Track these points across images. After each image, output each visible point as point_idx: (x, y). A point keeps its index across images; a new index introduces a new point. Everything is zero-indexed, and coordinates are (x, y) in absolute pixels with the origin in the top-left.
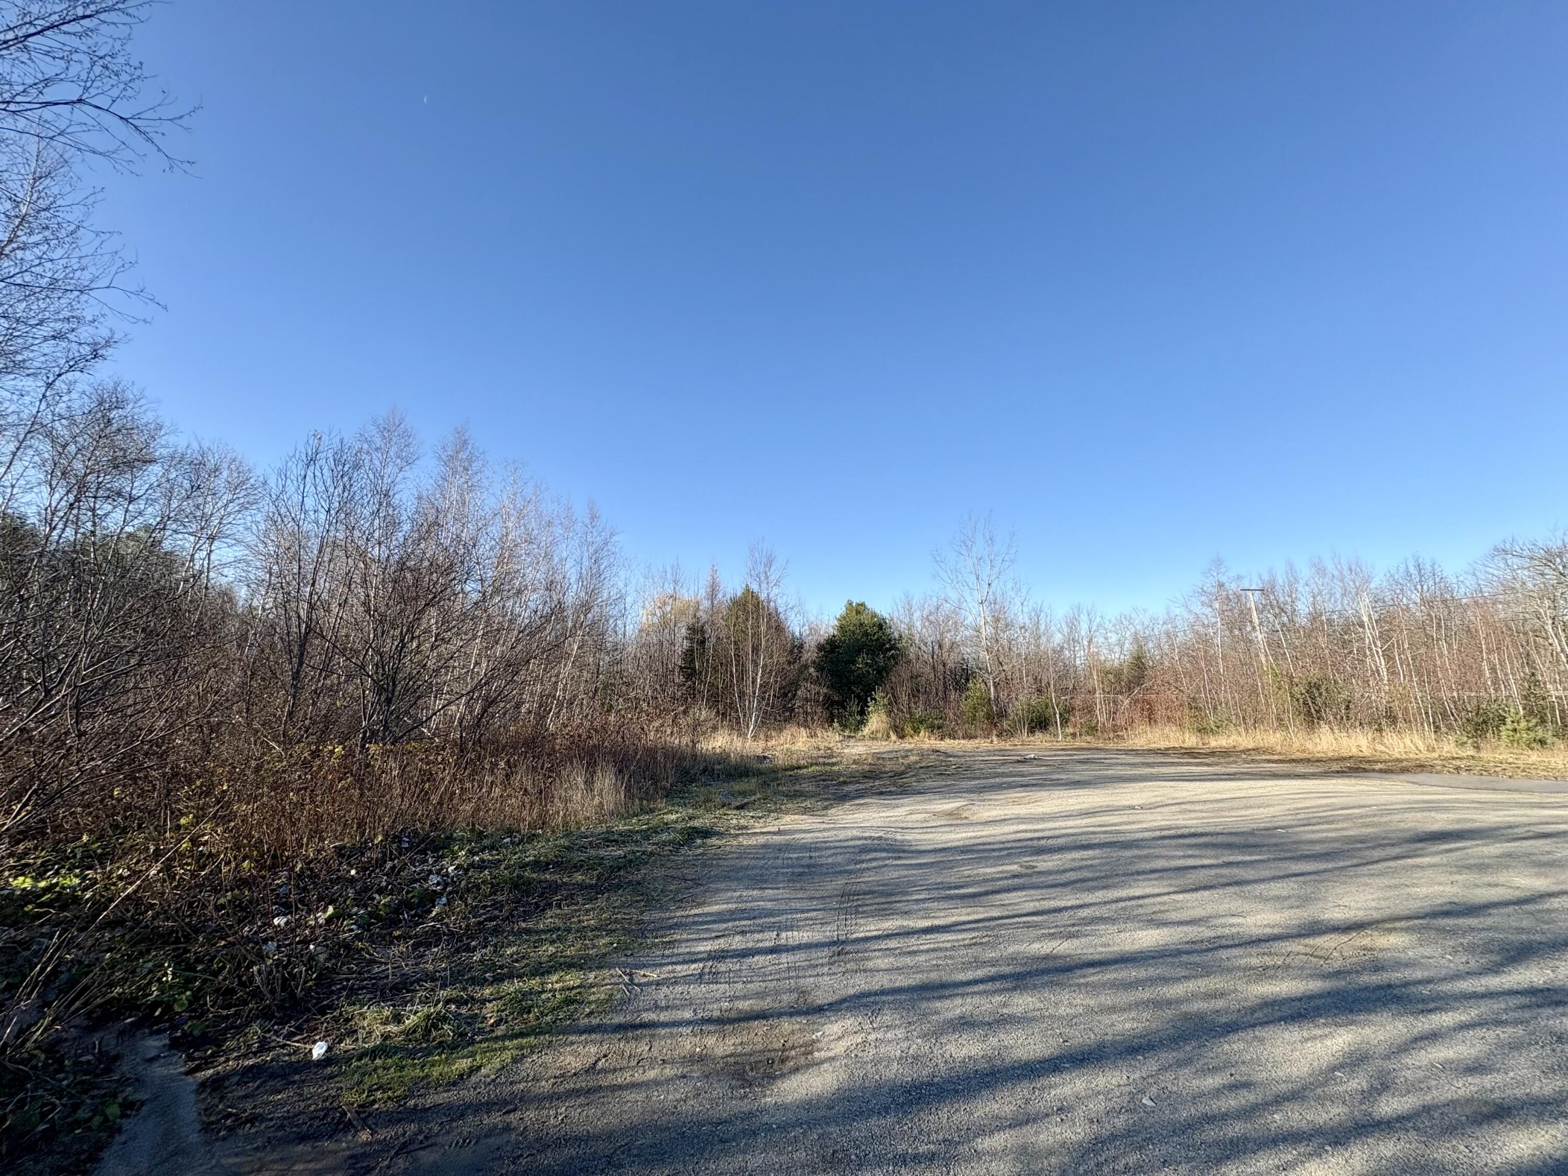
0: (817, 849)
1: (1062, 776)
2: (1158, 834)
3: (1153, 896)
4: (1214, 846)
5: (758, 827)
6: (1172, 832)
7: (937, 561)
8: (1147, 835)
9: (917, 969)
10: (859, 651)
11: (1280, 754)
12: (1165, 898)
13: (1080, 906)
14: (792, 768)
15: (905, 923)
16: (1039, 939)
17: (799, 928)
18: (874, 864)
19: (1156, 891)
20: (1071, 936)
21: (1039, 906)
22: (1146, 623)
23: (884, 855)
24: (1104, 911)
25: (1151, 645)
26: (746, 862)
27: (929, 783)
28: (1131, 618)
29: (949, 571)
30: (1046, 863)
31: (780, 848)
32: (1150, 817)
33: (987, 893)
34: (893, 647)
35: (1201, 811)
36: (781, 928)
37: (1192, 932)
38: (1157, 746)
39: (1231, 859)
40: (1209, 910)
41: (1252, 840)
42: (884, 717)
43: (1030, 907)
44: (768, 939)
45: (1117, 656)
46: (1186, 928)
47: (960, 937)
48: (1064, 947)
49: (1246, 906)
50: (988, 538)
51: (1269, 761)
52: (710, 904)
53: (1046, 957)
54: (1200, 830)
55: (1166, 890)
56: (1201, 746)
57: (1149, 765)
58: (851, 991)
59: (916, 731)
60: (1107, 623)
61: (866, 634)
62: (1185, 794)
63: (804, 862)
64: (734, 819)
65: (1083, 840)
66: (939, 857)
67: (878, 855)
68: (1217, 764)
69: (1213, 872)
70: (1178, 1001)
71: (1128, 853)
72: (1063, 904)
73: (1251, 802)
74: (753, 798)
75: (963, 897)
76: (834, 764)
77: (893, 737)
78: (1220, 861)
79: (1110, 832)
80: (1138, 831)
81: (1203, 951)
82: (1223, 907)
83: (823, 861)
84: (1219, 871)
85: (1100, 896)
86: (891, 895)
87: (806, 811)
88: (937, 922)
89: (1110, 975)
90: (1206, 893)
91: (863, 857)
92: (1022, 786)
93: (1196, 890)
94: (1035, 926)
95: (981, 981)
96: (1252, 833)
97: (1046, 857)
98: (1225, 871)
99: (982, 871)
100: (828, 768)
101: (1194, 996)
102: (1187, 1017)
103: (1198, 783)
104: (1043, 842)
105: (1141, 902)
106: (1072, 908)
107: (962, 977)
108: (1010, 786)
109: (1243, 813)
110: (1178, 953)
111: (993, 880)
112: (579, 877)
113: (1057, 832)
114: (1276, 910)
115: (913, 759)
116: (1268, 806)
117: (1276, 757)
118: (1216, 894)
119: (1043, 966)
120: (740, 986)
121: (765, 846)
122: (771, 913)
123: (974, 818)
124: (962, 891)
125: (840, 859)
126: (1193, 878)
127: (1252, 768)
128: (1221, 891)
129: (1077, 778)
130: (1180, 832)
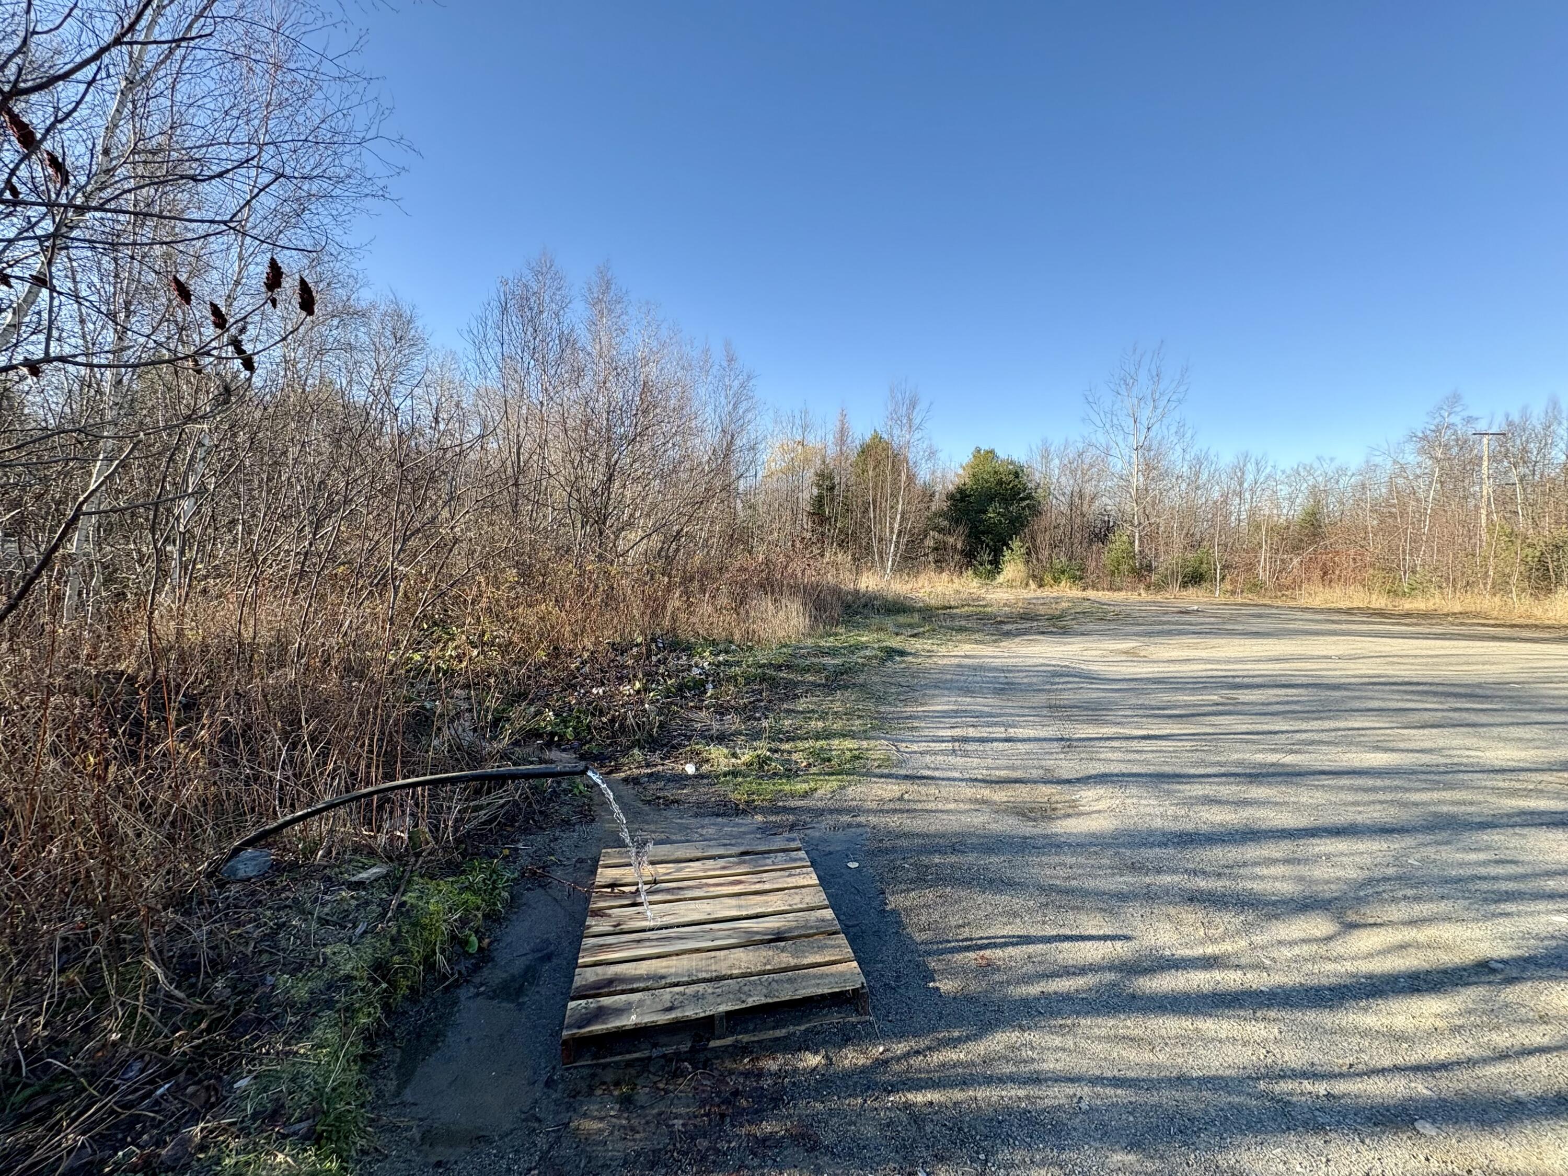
0: (1009, 671)
1: (1236, 627)
2: (1367, 680)
3: (1375, 728)
4: (1435, 694)
5: (943, 650)
6: (1382, 680)
7: (1089, 402)
8: (1353, 680)
9: (1147, 762)
10: (991, 499)
11: (1497, 619)
12: (1388, 731)
13: (1297, 731)
14: (945, 608)
15: (1122, 731)
16: (1260, 751)
17: (1023, 727)
18: (1070, 686)
19: (1377, 725)
20: (1292, 752)
21: (1251, 728)
22: (1330, 474)
23: (1077, 680)
24: (1324, 736)
25: (1331, 499)
26: (949, 677)
27: (1091, 627)
28: (1311, 467)
29: (1102, 414)
30: (1245, 696)
31: (975, 668)
32: (1353, 666)
33: (1193, 715)
34: (1029, 497)
35: (1412, 664)
36: (1007, 726)
37: (1425, 759)
38: (1338, 606)
39: (1458, 705)
40: (1441, 743)
41: (1479, 691)
42: (1021, 567)
43: (1244, 728)
44: (999, 732)
45: (1285, 511)
46: (1417, 755)
47: (1179, 744)
48: (1289, 759)
49: (1483, 744)
50: (1155, 374)
51: (1483, 625)
52: (932, 705)
53: (1273, 765)
54: (1415, 680)
55: (1387, 725)
56: (1390, 607)
57: (1333, 622)
58: (1094, 772)
59: (1057, 580)
60: (1279, 473)
61: (1000, 482)
62: (1388, 648)
63: (1001, 680)
64: (917, 645)
65: (1284, 680)
66: (1132, 685)
67: (1071, 679)
68: (1419, 625)
69: (1439, 714)
70: (1424, 804)
71: (1337, 694)
72: (1277, 728)
73: (1471, 660)
74: (921, 630)
75: (1170, 716)
76: (985, 606)
77: (1033, 585)
78: (1445, 707)
79: (1312, 676)
80: (1341, 677)
81: (1440, 773)
82: (1456, 742)
83: (1017, 681)
84: (1445, 714)
85: (1316, 725)
86: (1097, 710)
87: (977, 642)
88: (1152, 732)
89: (1345, 781)
90: (1434, 731)
91: (1057, 680)
92: (1194, 633)
93: (1422, 727)
94: (1254, 742)
95: (1215, 776)
96: (1479, 685)
97: (1246, 692)
98: (1451, 714)
99: (1181, 698)
100: (980, 609)
101: (1440, 802)
102: (1435, 815)
103: (1401, 640)
104: (1237, 680)
105: (1363, 732)
106: (1287, 732)
107: (1192, 771)
108: (1181, 633)
109: (1465, 668)
110: (1414, 772)
111: (1195, 705)
112: (810, 678)
113: (1251, 673)
114: (1519, 749)
115: (1064, 605)
116: (1494, 663)
117: (1492, 622)
118: (1446, 731)
119: (1271, 770)
120: (990, 761)
121: (959, 666)
122: (991, 715)
123: (1154, 657)
124: (1166, 712)
125: (1034, 680)
126: (1416, 717)
127: (1464, 630)
128: (1452, 730)
129: (1255, 629)
130: (1391, 680)
